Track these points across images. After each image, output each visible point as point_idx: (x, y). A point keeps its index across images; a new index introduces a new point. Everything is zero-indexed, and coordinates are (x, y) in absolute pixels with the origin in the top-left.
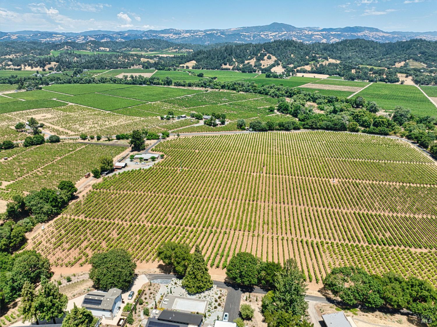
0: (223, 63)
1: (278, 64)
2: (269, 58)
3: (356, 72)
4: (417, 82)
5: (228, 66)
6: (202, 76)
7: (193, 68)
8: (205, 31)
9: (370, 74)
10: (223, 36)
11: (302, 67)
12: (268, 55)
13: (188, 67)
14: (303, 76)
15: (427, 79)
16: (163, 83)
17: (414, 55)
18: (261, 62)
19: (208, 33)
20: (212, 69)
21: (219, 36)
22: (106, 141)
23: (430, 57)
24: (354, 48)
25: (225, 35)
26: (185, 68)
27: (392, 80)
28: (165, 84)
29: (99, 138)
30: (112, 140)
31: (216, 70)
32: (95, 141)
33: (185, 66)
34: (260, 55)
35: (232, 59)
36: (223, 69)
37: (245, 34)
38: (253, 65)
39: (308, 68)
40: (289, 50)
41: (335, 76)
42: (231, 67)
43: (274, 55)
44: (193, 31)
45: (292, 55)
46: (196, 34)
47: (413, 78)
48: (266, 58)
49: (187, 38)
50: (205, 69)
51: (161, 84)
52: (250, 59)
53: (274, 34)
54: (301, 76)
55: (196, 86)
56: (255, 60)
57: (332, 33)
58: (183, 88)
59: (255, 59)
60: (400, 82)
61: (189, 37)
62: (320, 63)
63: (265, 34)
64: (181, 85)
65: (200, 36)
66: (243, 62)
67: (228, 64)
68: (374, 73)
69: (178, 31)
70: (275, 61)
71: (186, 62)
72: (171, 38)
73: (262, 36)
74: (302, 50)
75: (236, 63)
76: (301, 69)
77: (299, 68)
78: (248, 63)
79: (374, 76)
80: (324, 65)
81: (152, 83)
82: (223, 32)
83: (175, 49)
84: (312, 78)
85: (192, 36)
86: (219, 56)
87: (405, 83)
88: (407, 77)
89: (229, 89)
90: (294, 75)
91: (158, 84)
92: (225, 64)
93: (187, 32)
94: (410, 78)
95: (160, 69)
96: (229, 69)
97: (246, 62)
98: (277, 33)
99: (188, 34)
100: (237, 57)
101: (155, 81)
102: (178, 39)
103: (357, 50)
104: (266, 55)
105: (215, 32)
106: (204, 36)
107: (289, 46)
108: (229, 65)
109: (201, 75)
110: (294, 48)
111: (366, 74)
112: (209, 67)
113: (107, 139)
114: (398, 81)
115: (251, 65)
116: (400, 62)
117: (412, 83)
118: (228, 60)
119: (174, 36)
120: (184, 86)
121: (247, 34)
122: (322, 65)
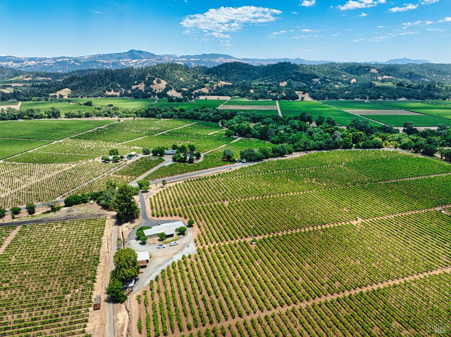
0: (107, 89)
1: (171, 89)
2: (159, 82)
3: (255, 92)
4: (314, 98)
5: (112, 93)
6: (91, 105)
7: (69, 97)
8: (54, 59)
9: (270, 93)
10: (78, 64)
11: (199, 90)
12: (156, 79)
13: (61, 96)
14: (206, 99)
15: (322, 95)
16: (47, 115)
17: (291, 75)
18: (151, 86)
19: (59, 60)
20: (94, 97)
21: (73, 64)
22: (48, 212)
23: (304, 77)
24: (236, 70)
25: (80, 63)
26: (58, 98)
27: (293, 97)
28: (49, 117)
29: (31, 210)
30: (59, 209)
31: (99, 97)
32: (24, 216)
33: (58, 95)
34: (148, 79)
35: (116, 85)
36: (108, 96)
37: (102, 61)
38: (143, 90)
39: (205, 90)
40: (177, 74)
41: (236, 97)
42: (118, 94)
43: (163, 79)
44: (38, 59)
45: (181, 79)
46: (43, 62)
47: (310, 94)
48: (155, 82)
49: (33, 66)
50: (86, 98)
51: (45, 117)
52: (137, 84)
53: (135, 61)
54: (205, 99)
55: (97, 116)
56: (144, 85)
57: (191, 59)
58: (79, 119)
59: (143, 83)
60: (300, 99)
61: (34, 66)
62: (215, 85)
63: (125, 61)
64: (76, 117)
65: (49, 64)
66: (131, 88)
67: (112, 91)
68: (273, 92)
69: (19, 58)
70: (166, 85)
71: (57, 91)
72: (11, 66)
73: (122, 63)
74: (188, 73)
75: (122, 88)
76: (199, 92)
77: (197, 91)
78: (137, 88)
79: (274, 94)
80: (220, 86)
81: (31, 116)
82: (76, 60)
83: (27, 77)
84: (216, 100)
85: (39, 64)
86: (100, 82)
87: (305, 100)
88: (304, 93)
89: (142, 116)
90: (197, 98)
91: (42, 117)
92: (110, 91)
93: (30, 59)
94: (307, 94)
95: (25, 100)
96: (116, 96)
97: (134, 87)
98: (137, 60)
99: (34, 62)
100: (121, 82)
101: (37, 114)
102: (21, 67)
103: (240, 72)
104: (154, 79)
105: (67, 60)
106: (54, 64)
107: (176, 69)
108: (115, 91)
109: (89, 104)
110: (181, 72)
111: (265, 93)
112: (89, 95)
113: (50, 209)
114: (298, 98)
115: (141, 90)
116: (282, 82)
117: (310, 99)
118: (111, 85)
119: (14, 64)
120: (80, 117)
121: (105, 61)
122: (218, 86)
